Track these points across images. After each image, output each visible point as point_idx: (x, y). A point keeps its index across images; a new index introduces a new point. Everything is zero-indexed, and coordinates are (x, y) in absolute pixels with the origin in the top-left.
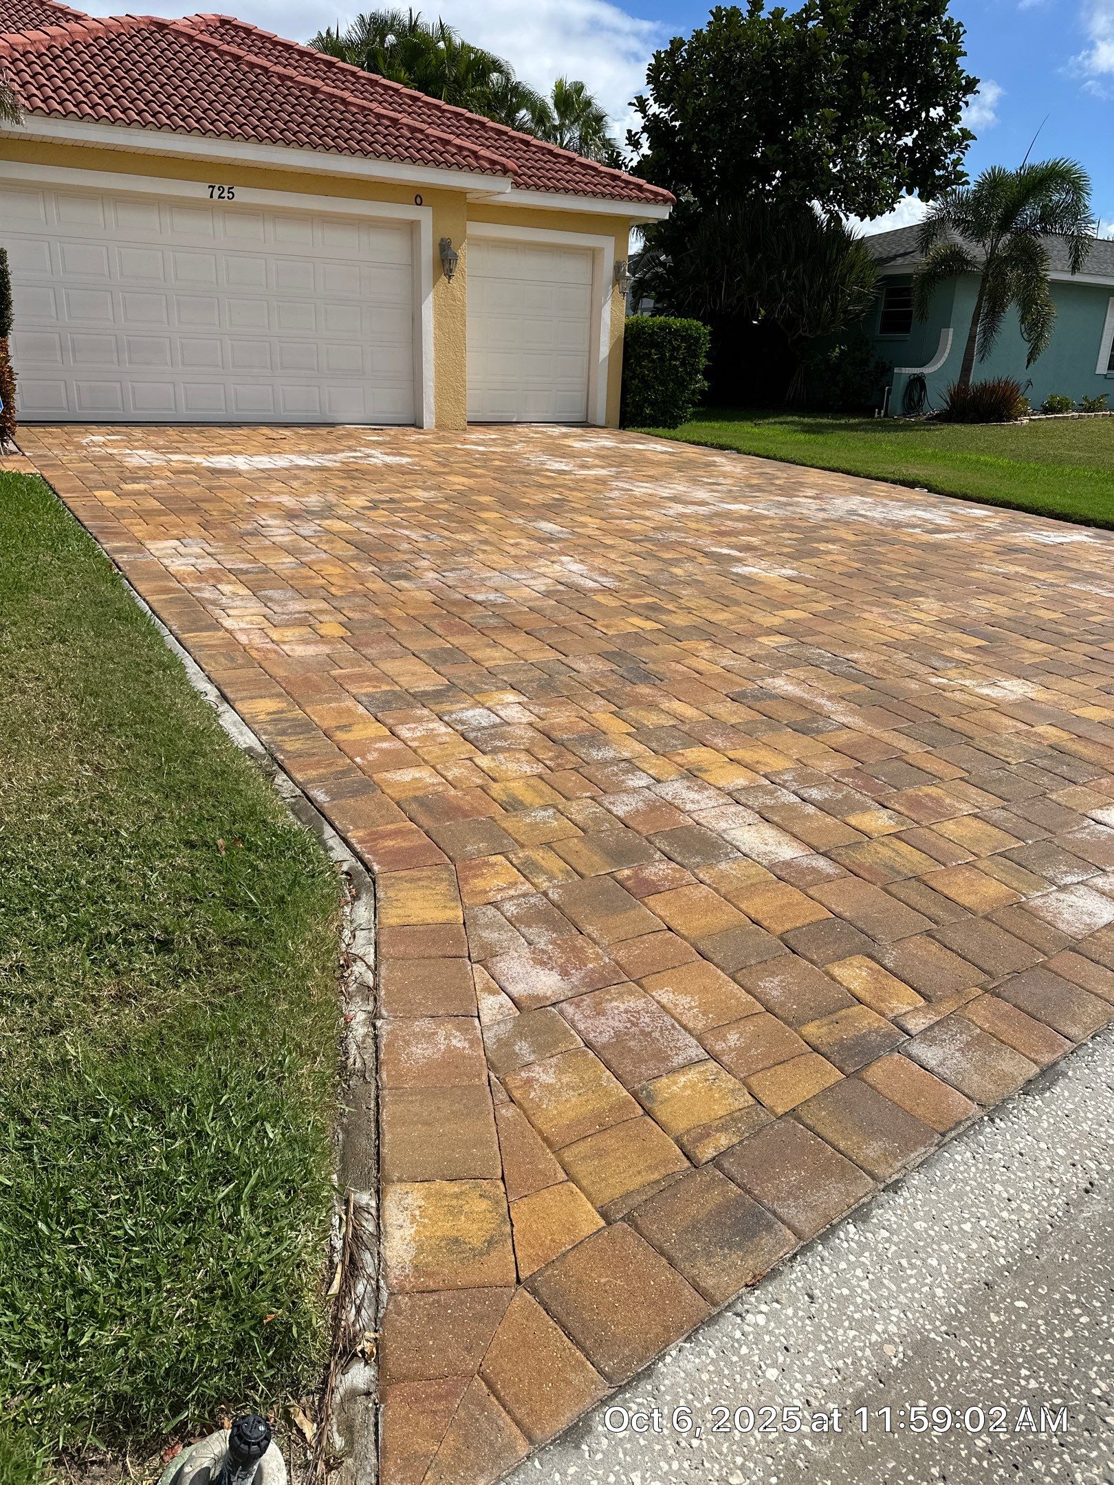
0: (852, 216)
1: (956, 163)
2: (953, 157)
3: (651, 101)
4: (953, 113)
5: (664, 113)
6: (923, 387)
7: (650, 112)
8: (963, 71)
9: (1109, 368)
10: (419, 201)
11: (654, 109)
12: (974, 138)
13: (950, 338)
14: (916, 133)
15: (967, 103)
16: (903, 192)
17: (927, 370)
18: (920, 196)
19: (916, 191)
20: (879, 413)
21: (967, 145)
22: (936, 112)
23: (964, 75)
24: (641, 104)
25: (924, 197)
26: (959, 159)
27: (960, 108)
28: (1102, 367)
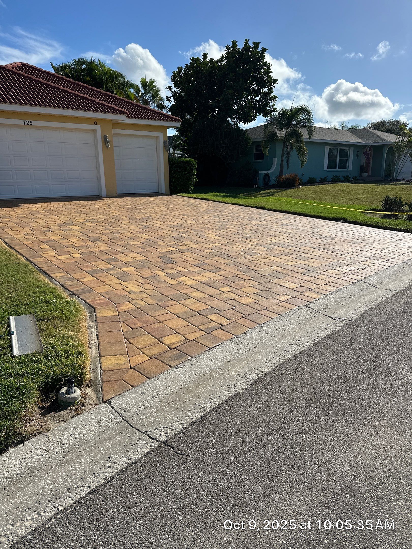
0: (241, 123)
1: (273, 105)
2: (272, 103)
3: (173, 87)
4: (271, 90)
5: (178, 91)
6: (269, 177)
7: (173, 90)
8: (272, 77)
9: (328, 168)
10: (96, 123)
11: (174, 89)
12: (278, 98)
13: (276, 161)
14: (260, 96)
15: (274, 87)
16: (258, 114)
17: (269, 172)
18: (263, 116)
19: (262, 114)
20: (256, 186)
21: (276, 100)
22: (265, 90)
23: (273, 78)
24: (170, 88)
25: (265, 116)
26: (274, 104)
27: (273, 89)
28: (326, 168)
